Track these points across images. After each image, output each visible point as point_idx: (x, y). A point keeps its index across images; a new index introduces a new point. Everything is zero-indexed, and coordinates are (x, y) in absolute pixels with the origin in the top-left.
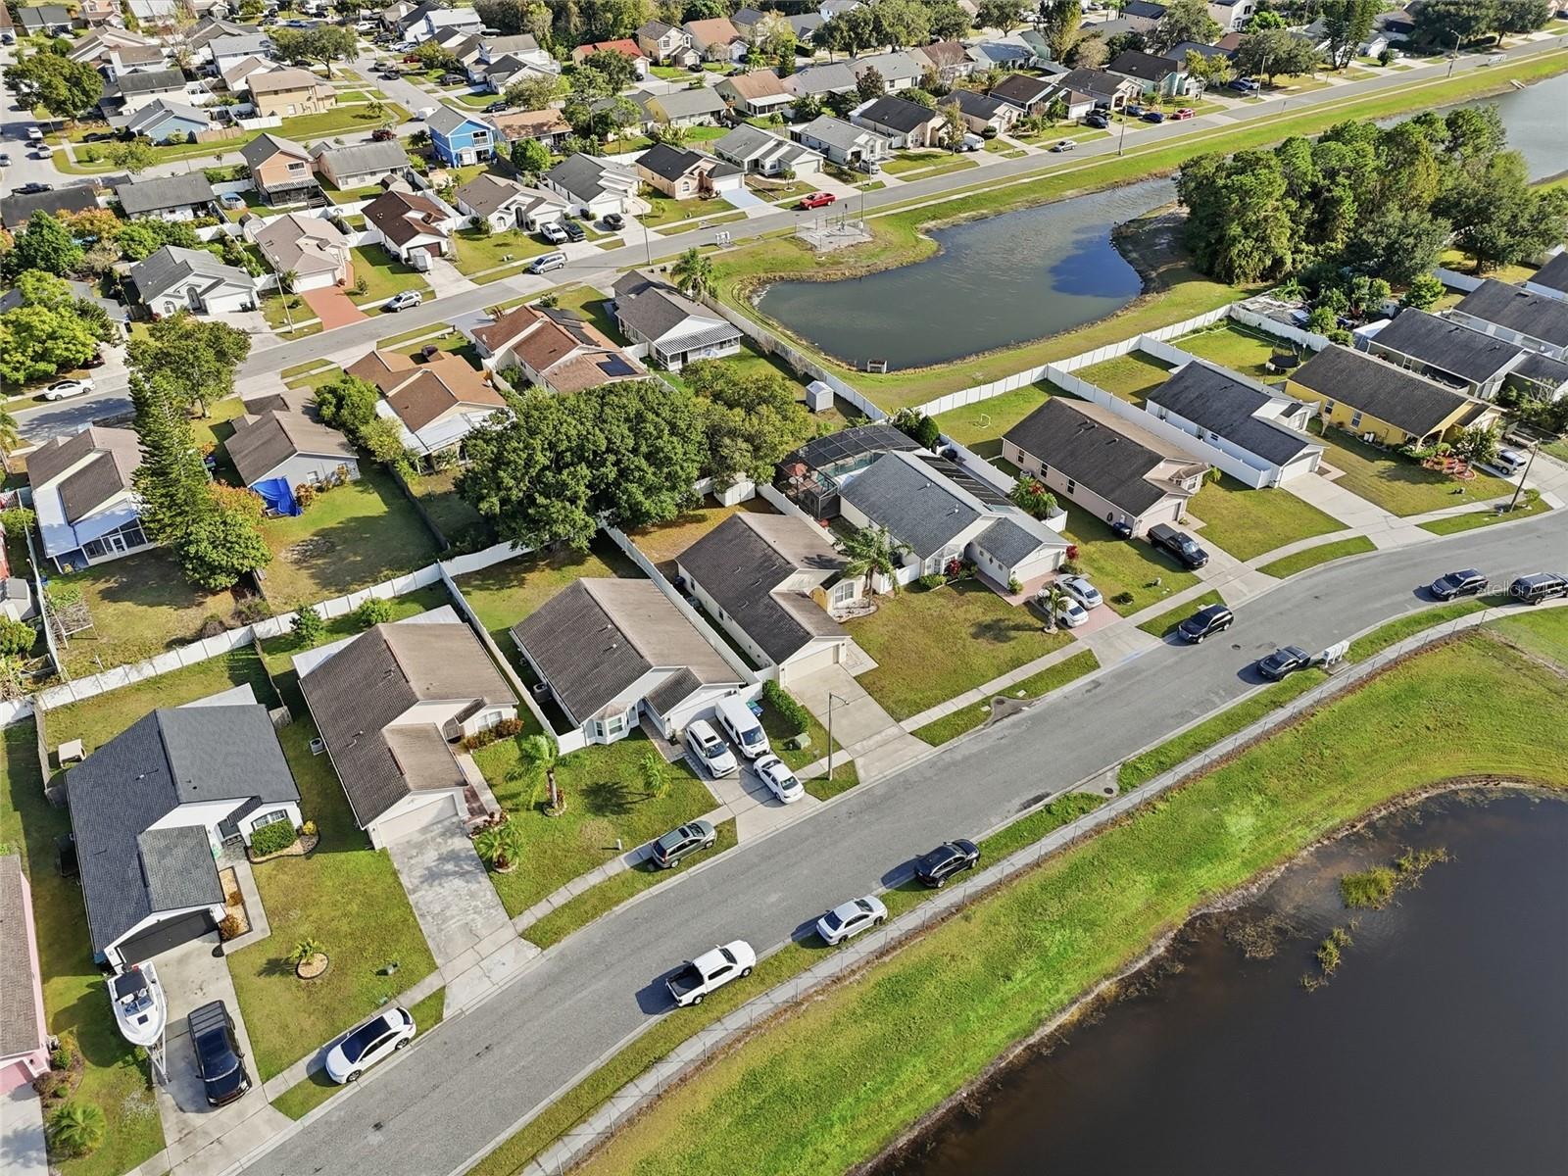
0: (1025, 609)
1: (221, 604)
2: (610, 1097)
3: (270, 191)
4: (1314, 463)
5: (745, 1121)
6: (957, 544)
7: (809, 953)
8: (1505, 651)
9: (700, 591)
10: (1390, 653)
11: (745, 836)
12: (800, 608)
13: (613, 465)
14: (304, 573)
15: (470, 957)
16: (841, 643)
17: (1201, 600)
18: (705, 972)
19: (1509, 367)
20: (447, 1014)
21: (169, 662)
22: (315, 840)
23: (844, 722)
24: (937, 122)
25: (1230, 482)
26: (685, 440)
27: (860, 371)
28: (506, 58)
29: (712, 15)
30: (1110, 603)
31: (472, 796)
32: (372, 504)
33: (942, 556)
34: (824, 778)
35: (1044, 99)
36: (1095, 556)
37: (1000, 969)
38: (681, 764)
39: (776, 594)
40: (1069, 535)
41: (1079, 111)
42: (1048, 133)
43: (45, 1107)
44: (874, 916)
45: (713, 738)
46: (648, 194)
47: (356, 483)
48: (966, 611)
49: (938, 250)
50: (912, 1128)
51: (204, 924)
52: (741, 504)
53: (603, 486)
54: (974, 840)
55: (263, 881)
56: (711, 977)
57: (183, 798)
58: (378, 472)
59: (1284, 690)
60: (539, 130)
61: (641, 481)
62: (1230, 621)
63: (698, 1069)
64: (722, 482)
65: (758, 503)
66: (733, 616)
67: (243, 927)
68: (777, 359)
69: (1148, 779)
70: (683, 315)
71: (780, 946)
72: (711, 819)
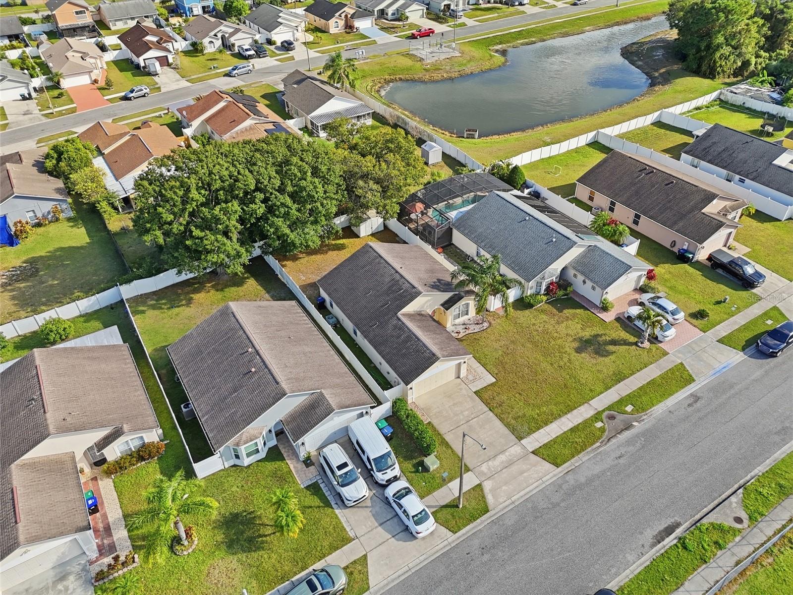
0: (617, 325)
3: (62, 29)
6: (557, 267)
9: (336, 310)
11: (377, 579)
12: (424, 328)
13: (262, 202)
14: (7, 295)
16: (463, 361)
17: (766, 315)
25: (761, 216)
26: (326, 181)
27: (459, 137)
30: (689, 319)
32: (79, 236)
33: (543, 278)
34: (453, 505)
36: (666, 276)
38: (314, 488)
39: (403, 315)
45: (345, 465)
46: (312, 30)
47: (69, 219)
48: (567, 327)
49: (505, 62)
52: (373, 235)
53: (253, 221)
58: (85, 210)
61: (286, 216)
64: (357, 217)
65: (386, 235)
66: (366, 335)
69: (773, 506)
70: (330, 96)
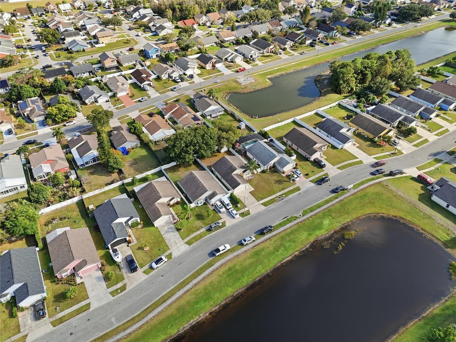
0: (286, 177)
1: (115, 176)
2: (204, 272)
3: (107, 67)
4: (352, 143)
5: (228, 276)
6: (272, 162)
7: (240, 247)
8: (385, 187)
9: (216, 173)
10: (362, 187)
11: (228, 224)
12: (238, 177)
13: (198, 146)
14: (132, 168)
15: (176, 247)
16: (247, 185)
17: (324, 175)
18: (221, 250)
19: (400, 119)
20: (172, 257)
21: (107, 188)
22: (143, 225)
23: (247, 202)
24: (271, 47)
25: (334, 147)
26: (213, 140)
27: (252, 118)
28: (161, 25)
29: (214, 11)
30: (304, 176)
31: (173, 216)
32: (143, 152)
33: (269, 165)
34: (243, 213)
35: (299, 39)
36: (302, 165)
37: (277, 249)
38: (214, 210)
39: (233, 174)
40: (297, 160)
41: (308, 42)
42: (300, 49)
43: (102, 272)
44: (253, 240)
45: (221, 205)
46: (200, 68)
47: (139, 147)
48: (274, 177)
49: (271, 84)
50: (259, 277)
51: (125, 241)
52: (225, 153)
54: (273, 226)
55: (134, 233)
56: (222, 251)
57: (119, 217)
58: (145, 145)
59: (338, 195)
60: (171, 48)
61: (204, 149)
62: (329, 180)
63: (220, 267)
64: (221, 147)
65: (229, 153)
66: (224, 179)
67: (132, 242)
68: (232, 115)
69: (308, 213)
70: (210, 105)
71: (235, 245)
72: (221, 221)
